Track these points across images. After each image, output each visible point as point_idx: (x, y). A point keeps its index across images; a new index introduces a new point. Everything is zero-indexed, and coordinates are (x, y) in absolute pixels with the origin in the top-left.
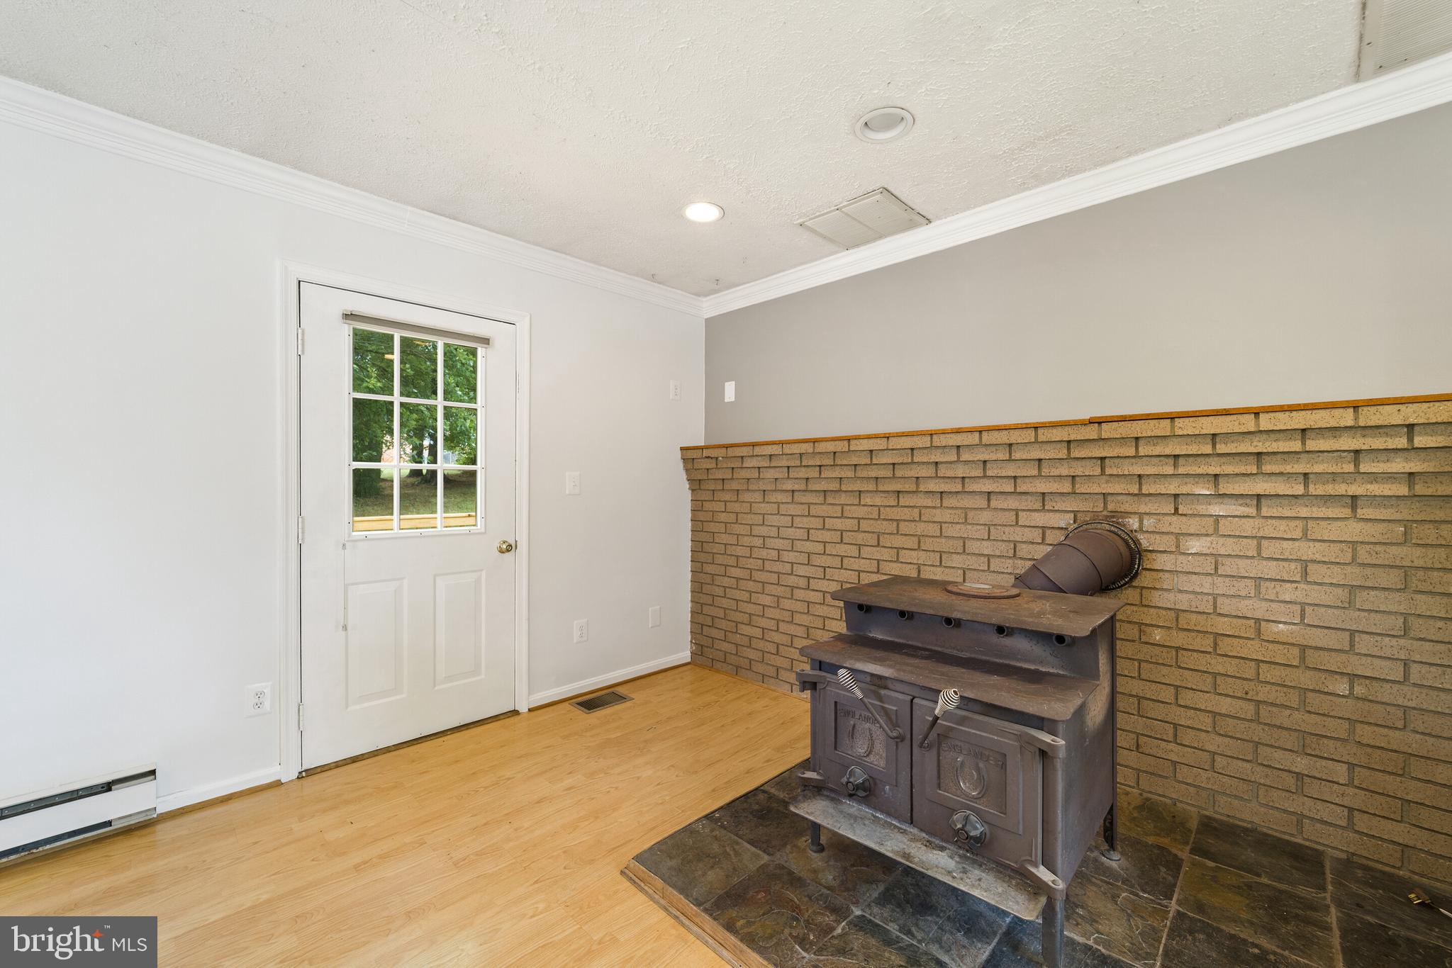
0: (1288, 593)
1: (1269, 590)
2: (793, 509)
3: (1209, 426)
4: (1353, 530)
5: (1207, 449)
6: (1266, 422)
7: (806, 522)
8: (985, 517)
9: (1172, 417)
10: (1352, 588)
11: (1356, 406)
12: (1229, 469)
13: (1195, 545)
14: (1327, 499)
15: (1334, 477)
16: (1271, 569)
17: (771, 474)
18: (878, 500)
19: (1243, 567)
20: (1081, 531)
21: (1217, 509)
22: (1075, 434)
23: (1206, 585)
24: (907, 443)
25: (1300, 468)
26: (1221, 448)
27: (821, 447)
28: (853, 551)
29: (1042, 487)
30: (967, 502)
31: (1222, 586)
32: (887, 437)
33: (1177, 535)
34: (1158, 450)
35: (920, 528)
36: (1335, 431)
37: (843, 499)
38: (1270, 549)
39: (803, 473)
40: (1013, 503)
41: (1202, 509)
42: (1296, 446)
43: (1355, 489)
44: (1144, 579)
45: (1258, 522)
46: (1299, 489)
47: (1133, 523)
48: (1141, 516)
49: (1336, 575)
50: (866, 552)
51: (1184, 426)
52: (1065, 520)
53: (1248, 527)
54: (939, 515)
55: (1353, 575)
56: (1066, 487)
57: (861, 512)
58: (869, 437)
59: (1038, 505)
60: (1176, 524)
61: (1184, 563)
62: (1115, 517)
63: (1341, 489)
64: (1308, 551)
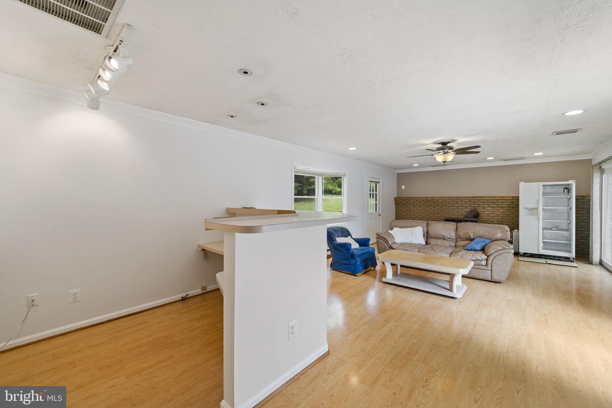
0: (496, 218)
1: (494, 218)
2: (420, 209)
3: (487, 198)
4: (502, 210)
5: (487, 201)
6: (493, 198)
7: (423, 211)
8: (457, 210)
9: (483, 197)
10: (502, 217)
11: (502, 197)
12: (489, 204)
13: (486, 213)
14: (500, 207)
15: (501, 205)
16: (494, 215)
17: (416, 203)
18: (438, 207)
19: (492, 215)
20: (471, 211)
21: (488, 208)
22: (471, 199)
23: (487, 217)
24: (445, 199)
25: (497, 204)
26: (489, 201)
27: (428, 199)
28: (433, 215)
29: (466, 205)
30: (454, 207)
31: (489, 217)
32: (441, 198)
33: (484, 211)
34: (481, 201)
35: (446, 211)
36: (500, 200)
37: (431, 207)
38: (494, 213)
39: (423, 203)
40: (461, 208)
41: (486, 208)
42: (497, 201)
43: (503, 206)
44: (480, 217)
45: (493, 210)
46: (497, 206)
47: (478, 210)
48: (479, 209)
49: (501, 215)
50: (436, 215)
51: (485, 198)
52: (469, 210)
53: (492, 210)
54: (449, 209)
55: (502, 215)
56: (469, 205)
57: (435, 209)
58: (437, 198)
59: (465, 208)
60: (483, 210)
61: (484, 215)
62: (476, 210)
63: (501, 206)
64: (498, 213)
